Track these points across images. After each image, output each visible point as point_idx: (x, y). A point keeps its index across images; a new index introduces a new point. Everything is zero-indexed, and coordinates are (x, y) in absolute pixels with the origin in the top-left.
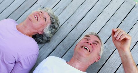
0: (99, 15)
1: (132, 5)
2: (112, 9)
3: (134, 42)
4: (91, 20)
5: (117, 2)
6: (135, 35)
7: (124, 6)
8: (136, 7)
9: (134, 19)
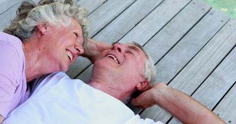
0: (138, 23)
1: (203, 9)
2: (165, 13)
3: (206, 70)
4: (122, 30)
5: (174, 2)
6: (208, 60)
7: (188, 11)
8: (211, 14)
9: (208, 33)
